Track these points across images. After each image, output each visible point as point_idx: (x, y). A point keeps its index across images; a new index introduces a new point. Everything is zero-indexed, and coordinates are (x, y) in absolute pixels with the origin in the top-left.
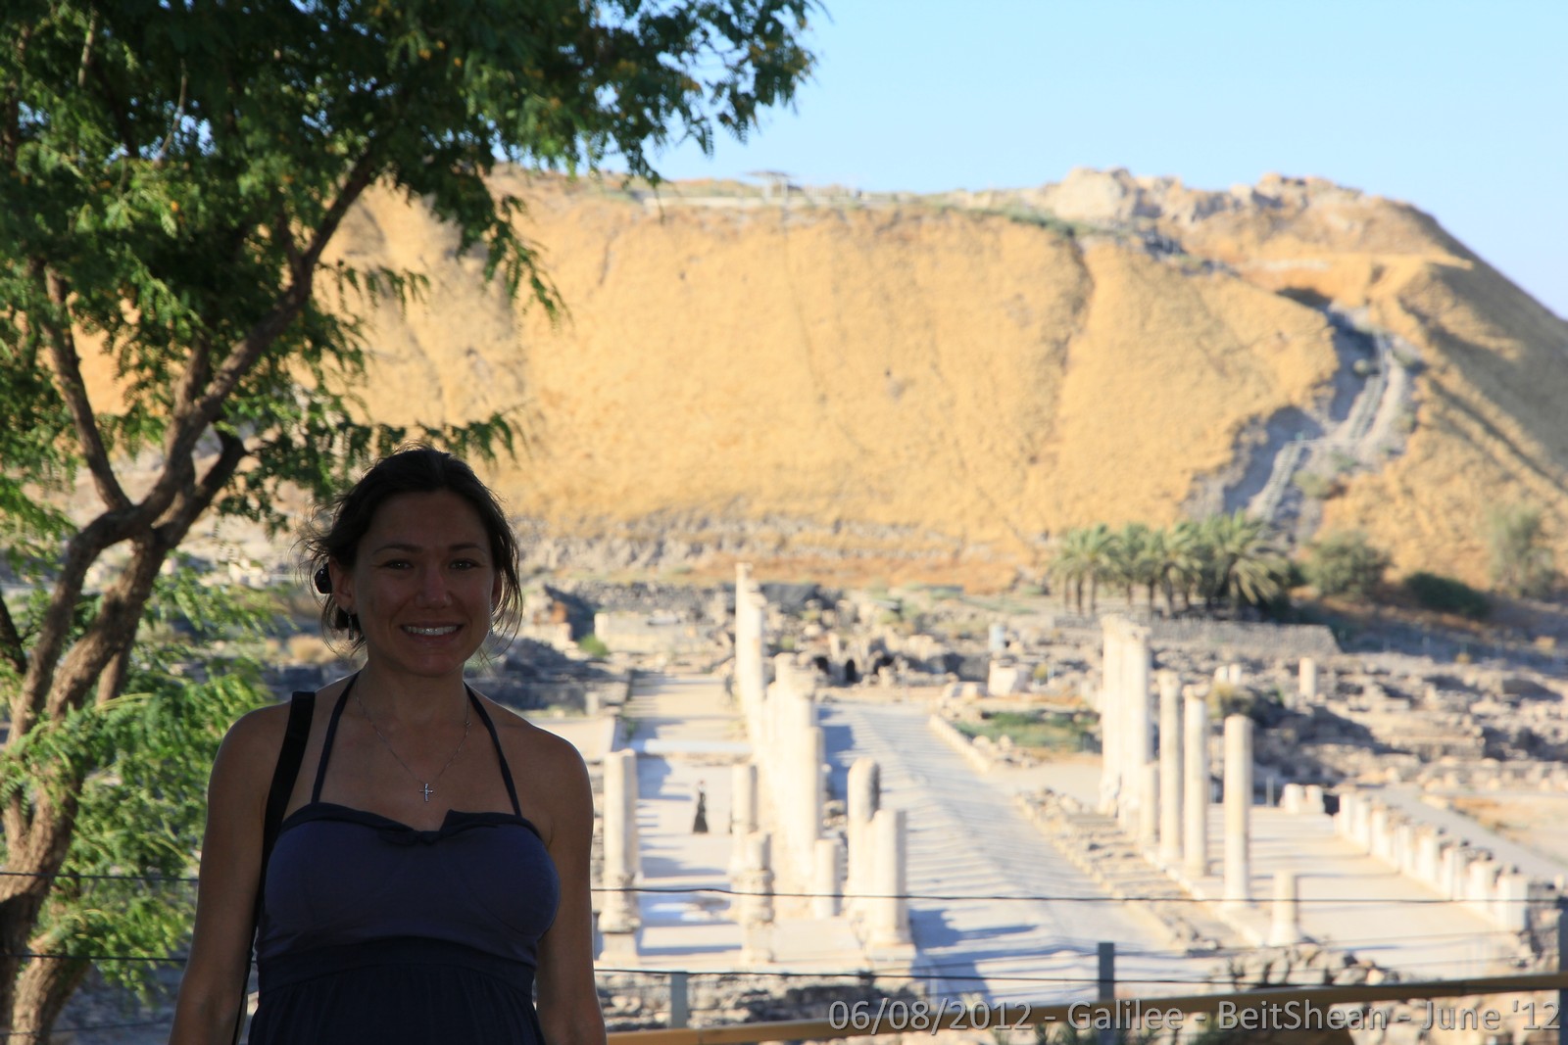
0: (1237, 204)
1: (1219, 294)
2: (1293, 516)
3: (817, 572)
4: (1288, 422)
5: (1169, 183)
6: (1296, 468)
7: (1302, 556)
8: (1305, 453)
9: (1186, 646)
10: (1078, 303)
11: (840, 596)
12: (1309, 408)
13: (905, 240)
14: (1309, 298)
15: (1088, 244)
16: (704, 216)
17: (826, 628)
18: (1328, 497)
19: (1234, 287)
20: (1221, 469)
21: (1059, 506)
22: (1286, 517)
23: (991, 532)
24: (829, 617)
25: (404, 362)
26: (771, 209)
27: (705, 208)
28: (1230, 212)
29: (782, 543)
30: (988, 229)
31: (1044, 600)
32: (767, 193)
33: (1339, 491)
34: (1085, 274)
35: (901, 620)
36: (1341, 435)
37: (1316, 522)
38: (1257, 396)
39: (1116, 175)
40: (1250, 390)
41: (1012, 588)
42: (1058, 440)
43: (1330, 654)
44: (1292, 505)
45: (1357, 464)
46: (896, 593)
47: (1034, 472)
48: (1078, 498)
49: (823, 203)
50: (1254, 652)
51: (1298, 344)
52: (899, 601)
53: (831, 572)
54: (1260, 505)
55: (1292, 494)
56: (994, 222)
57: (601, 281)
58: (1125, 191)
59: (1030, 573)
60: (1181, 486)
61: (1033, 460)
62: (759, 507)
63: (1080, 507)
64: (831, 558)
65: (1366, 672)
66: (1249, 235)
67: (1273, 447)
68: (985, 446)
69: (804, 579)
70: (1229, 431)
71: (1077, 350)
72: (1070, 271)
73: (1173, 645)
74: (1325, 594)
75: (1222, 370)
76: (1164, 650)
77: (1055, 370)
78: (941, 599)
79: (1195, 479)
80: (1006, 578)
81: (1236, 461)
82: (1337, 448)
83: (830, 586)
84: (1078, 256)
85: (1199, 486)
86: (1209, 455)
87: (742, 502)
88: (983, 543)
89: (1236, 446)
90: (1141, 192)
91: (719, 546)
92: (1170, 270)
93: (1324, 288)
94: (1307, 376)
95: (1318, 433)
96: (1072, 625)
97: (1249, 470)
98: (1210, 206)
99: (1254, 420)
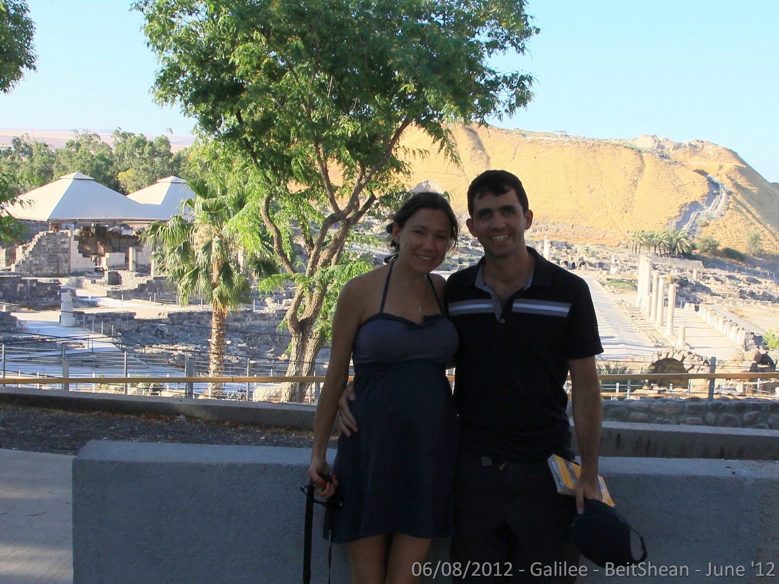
0: (685, 146)
1: (678, 170)
2: (694, 231)
3: (567, 239)
4: (694, 205)
5: (667, 140)
6: (696, 218)
7: (696, 242)
8: (699, 214)
9: (663, 264)
10: (641, 171)
11: (572, 245)
12: (700, 202)
13: (595, 151)
14: (702, 173)
15: (644, 154)
16: (542, 142)
17: (568, 254)
18: (704, 226)
19: (683, 168)
20: (676, 217)
21: (632, 224)
22: (692, 231)
23: (613, 231)
24: (569, 251)
25: (460, 177)
26: (560, 141)
27: (543, 140)
28: (683, 148)
29: (558, 230)
30: (617, 149)
31: (627, 249)
32: (559, 137)
33: (707, 225)
34: (643, 163)
35: (588, 253)
36: (708, 210)
37: (700, 233)
38: (687, 198)
39: (653, 137)
40: (685, 196)
41: (618, 246)
42: (633, 207)
43: (702, 268)
44: (694, 228)
45: (712, 218)
46: (587, 245)
47: (626, 215)
48: (637, 223)
49: (574, 140)
50: (681, 267)
51: (698, 185)
52: (588, 248)
53: (570, 239)
54: (686, 228)
55: (694, 225)
56: (619, 148)
57: (514, 158)
58: (655, 142)
59: (623, 242)
60: (665, 221)
61: (626, 212)
62: (552, 221)
63: (638, 225)
64: (570, 235)
65: (711, 274)
66: (688, 155)
67: (690, 212)
68: (613, 208)
69: (563, 240)
70: (679, 207)
71: (639, 183)
72: (639, 162)
73: (660, 264)
74: (701, 252)
75: (678, 191)
76: (657, 265)
77: (633, 188)
78: (599, 248)
79: (669, 219)
80: (617, 243)
81: (680, 215)
82: (707, 213)
83: (570, 243)
84: (641, 158)
85: (670, 221)
86: (673, 213)
87: (547, 219)
88: (611, 233)
89: (680, 211)
90: (660, 142)
91: (541, 230)
92: (666, 163)
93: (706, 171)
94: (701, 194)
95: (703, 209)
96: (634, 257)
97: (683, 218)
98: (678, 147)
99: (685, 204)
